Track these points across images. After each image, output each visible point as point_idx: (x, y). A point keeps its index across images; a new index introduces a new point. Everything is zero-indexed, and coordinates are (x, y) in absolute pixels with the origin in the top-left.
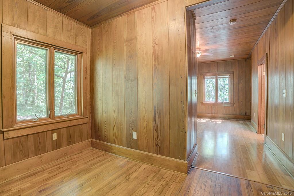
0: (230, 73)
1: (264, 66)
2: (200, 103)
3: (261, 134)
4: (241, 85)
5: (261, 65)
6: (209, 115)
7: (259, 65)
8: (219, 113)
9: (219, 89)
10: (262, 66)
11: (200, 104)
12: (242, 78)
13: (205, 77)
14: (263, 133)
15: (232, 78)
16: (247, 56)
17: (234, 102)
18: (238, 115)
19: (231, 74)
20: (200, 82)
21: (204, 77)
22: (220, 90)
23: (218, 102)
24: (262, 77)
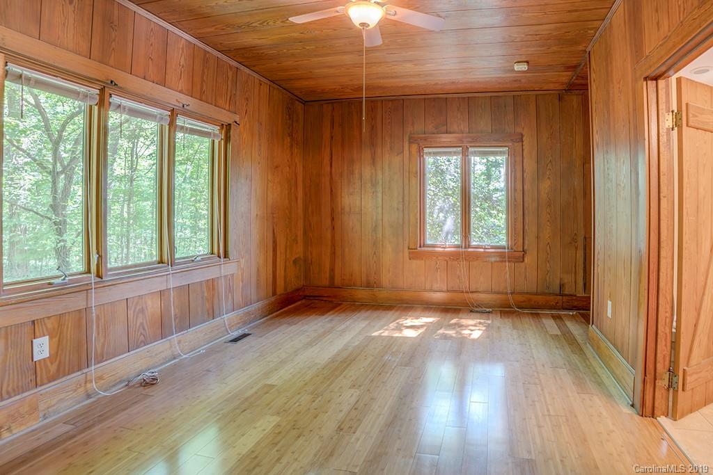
0: (512, 140)
1: (667, 86)
2: (406, 250)
3: (653, 415)
4: (546, 185)
5: (656, 79)
6: (438, 296)
7: (646, 79)
8: (473, 288)
9: (477, 197)
10: (661, 83)
11: (406, 254)
12: (550, 158)
13: (426, 150)
14: (663, 415)
15: (519, 159)
16: (565, 77)
17: (525, 248)
18: (537, 294)
19: (516, 144)
20: (406, 168)
21: (420, 151)
22: (478, 204)
23: (469, 247)
24: (663, 139)
